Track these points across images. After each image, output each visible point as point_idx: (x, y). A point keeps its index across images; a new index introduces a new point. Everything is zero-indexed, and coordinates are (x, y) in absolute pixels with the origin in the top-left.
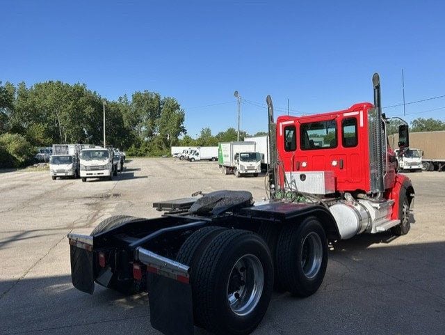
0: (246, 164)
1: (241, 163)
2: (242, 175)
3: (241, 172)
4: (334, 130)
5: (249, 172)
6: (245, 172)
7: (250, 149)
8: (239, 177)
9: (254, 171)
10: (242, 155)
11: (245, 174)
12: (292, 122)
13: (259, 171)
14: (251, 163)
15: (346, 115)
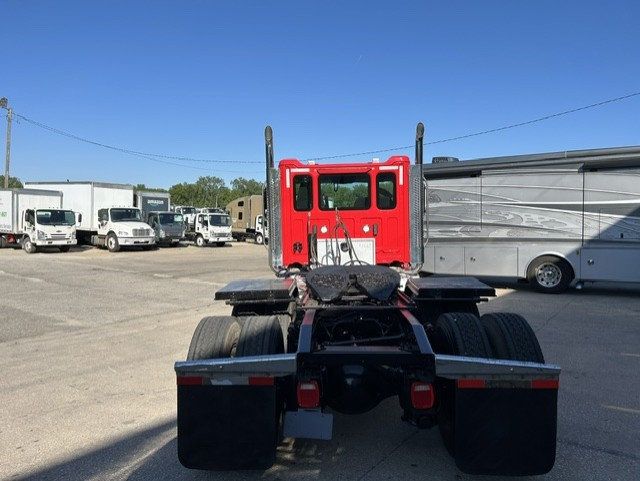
0: (50, 230)
1: (38, 227)
2: (38, 249)
3: (39, 243)
4: (366, 185)
5: (54, 243)
6: (47, 243)
7: (53, 204)
8: (32, 252)
9: (65, 243)
10: (39, 213)
11: (47, 247)
12: (307, 170)
13: (74, 242)
14: (58, 228)
15: (382, 168)
